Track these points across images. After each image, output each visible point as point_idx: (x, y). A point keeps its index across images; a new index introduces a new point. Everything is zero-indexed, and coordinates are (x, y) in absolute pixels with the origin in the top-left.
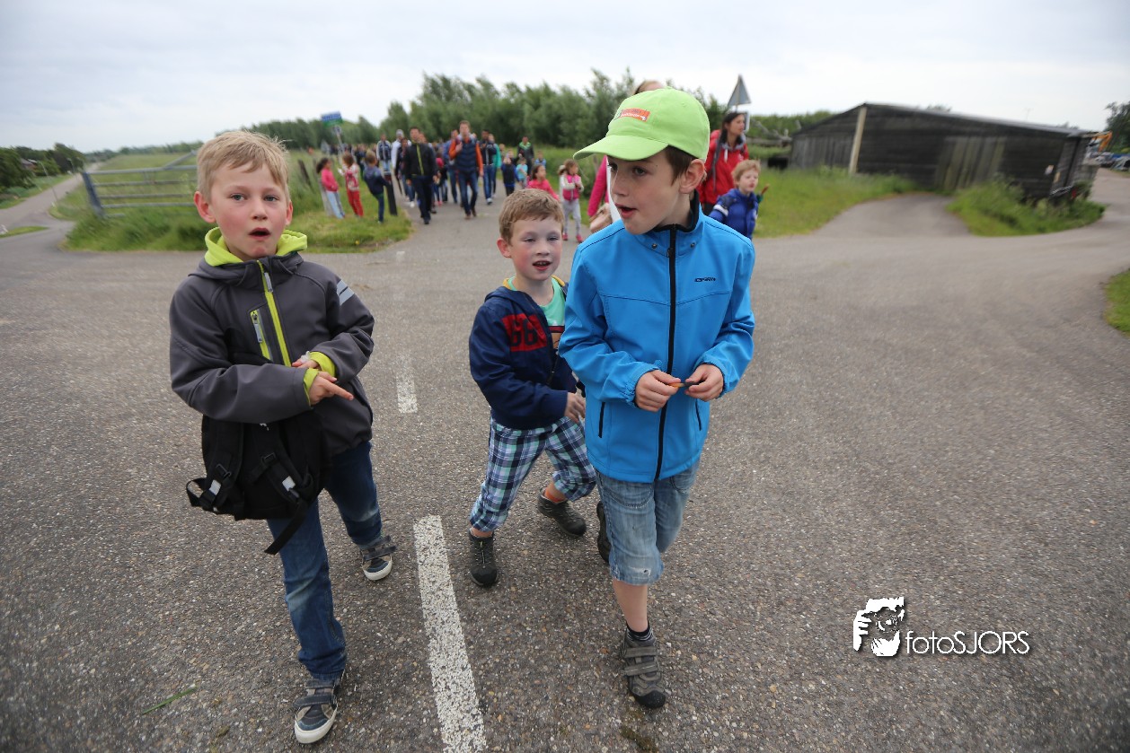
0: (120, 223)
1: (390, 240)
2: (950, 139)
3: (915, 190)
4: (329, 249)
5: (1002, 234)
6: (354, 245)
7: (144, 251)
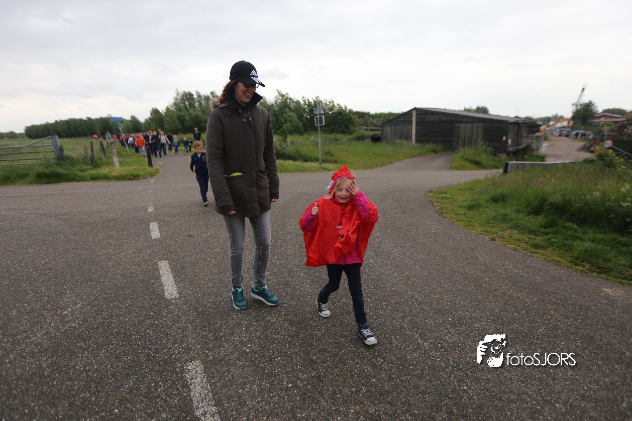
1: (148, 176)
2: (457, 125)
3: (444, 150)
5: (470, 169)
6: (130, 179)
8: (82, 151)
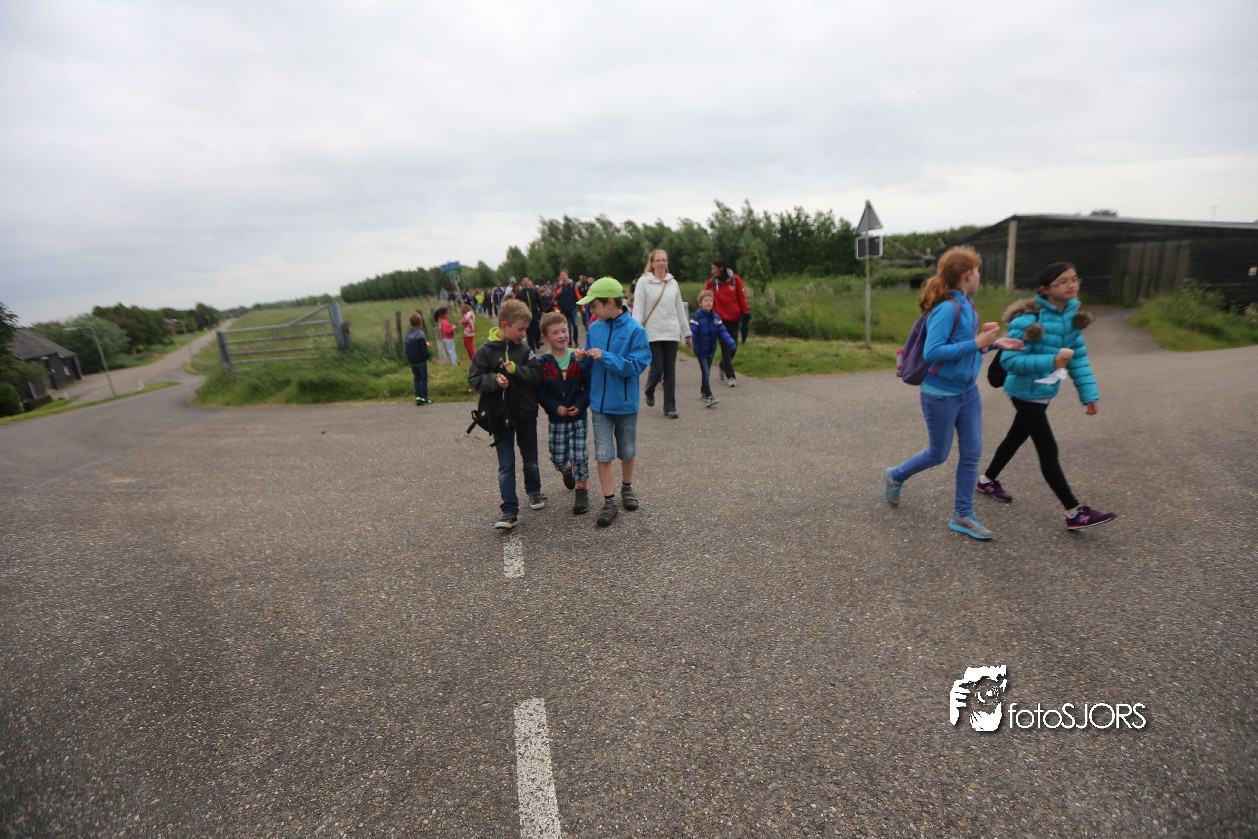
0: (246, 378)
2: (1123, 246)
4: (442, 398)
7: (265, 406)
8: (380, 330)
